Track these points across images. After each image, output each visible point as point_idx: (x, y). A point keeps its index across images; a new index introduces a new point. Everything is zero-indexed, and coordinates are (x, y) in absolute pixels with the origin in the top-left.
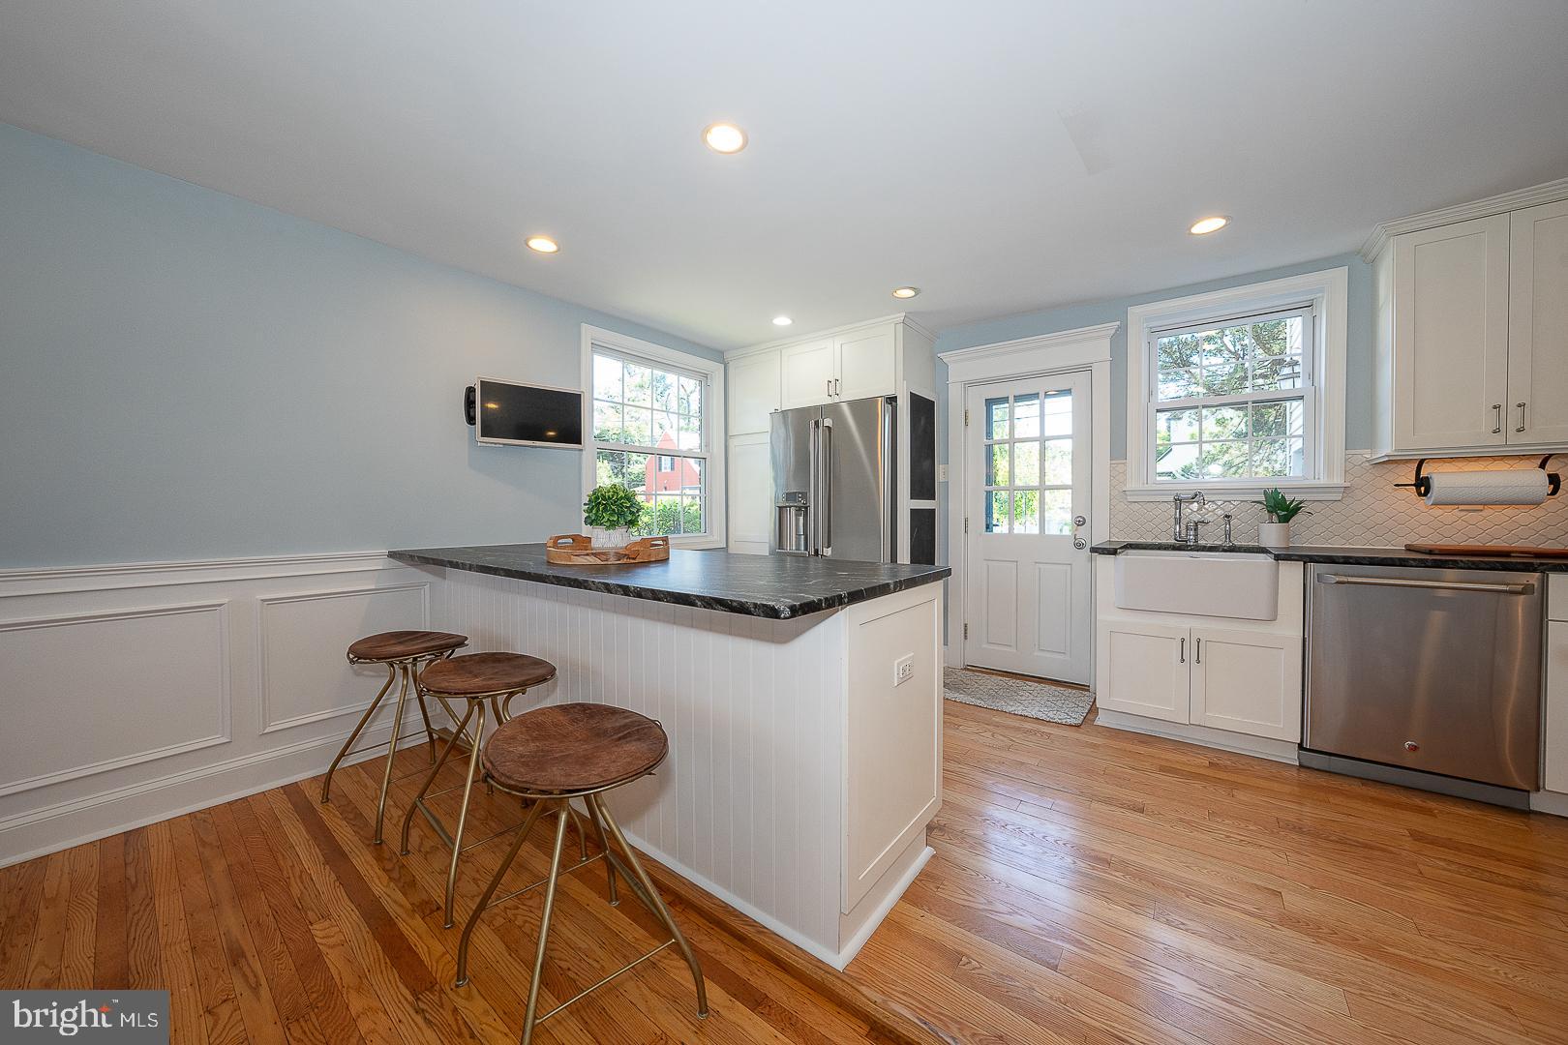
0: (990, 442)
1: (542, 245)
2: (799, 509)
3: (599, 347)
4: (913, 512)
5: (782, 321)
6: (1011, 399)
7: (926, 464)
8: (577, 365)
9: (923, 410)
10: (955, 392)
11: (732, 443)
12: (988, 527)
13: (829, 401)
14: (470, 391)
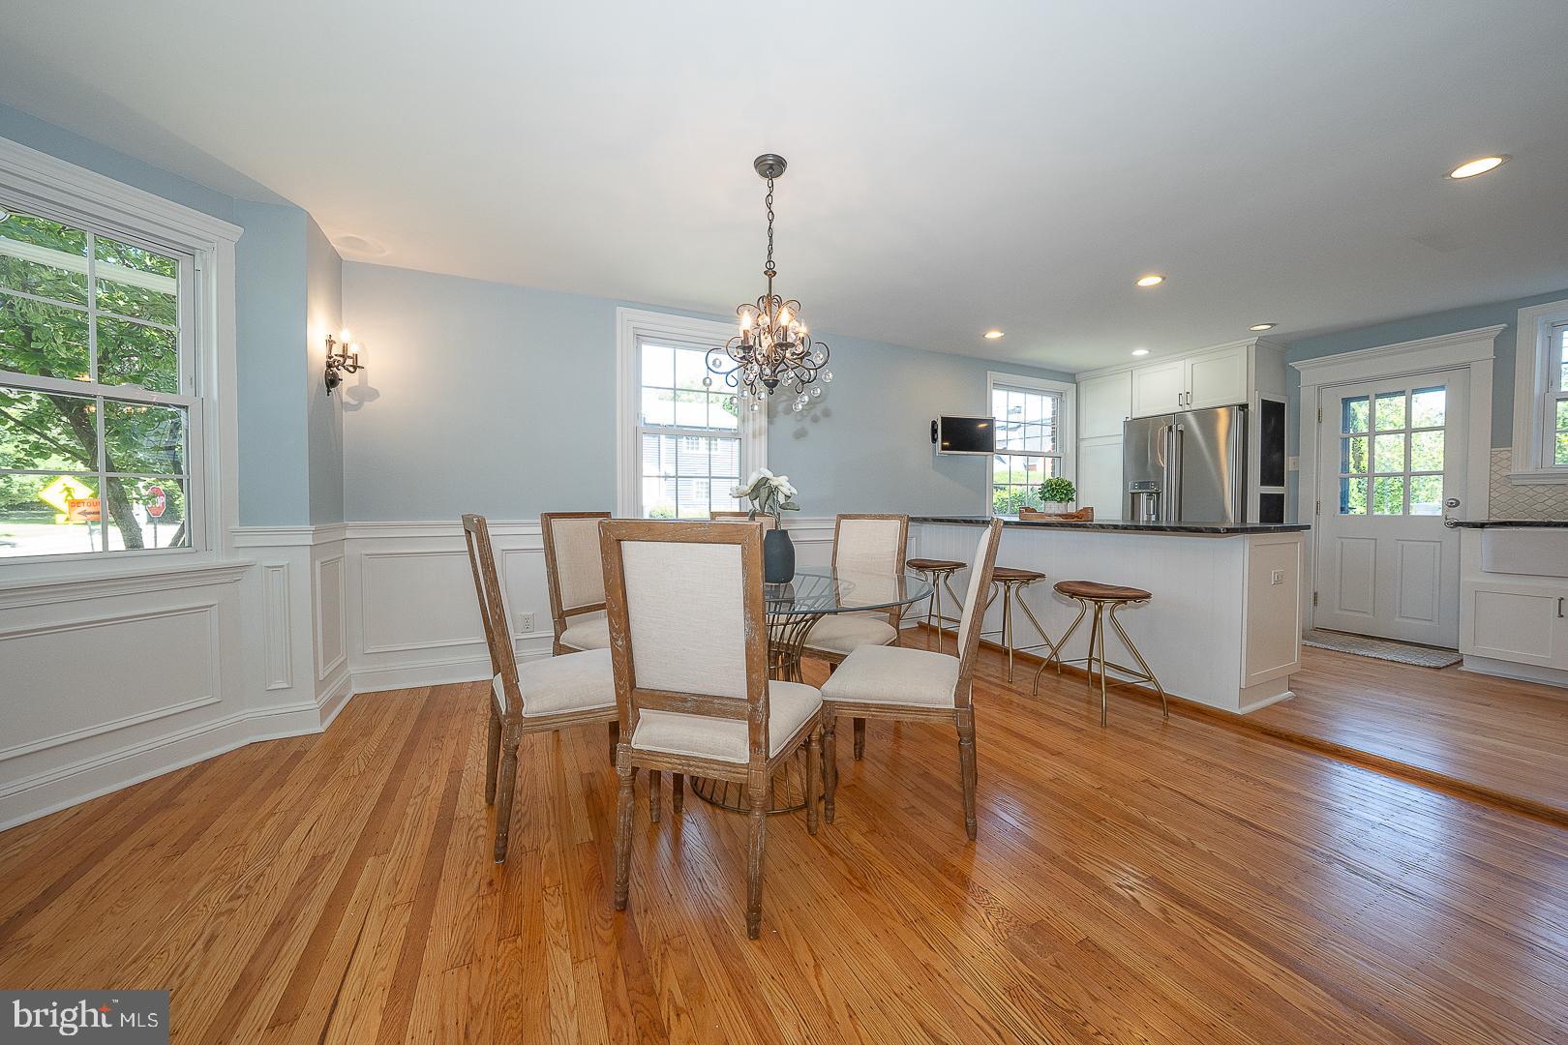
0: (1345, 436)
1: (994, 335)
2: (1151, 494)
3: (998, 386)
4: (1263, 496)
5: (1141, 352)
6: (1372, 397)
7: (1276, 457)
8: (985, 401)
9: (1273, 412)
10: (1307, 396)
11: (1083, 445)
12: (1342, 509)
13: (1180, 409)
14: (934, 423)
